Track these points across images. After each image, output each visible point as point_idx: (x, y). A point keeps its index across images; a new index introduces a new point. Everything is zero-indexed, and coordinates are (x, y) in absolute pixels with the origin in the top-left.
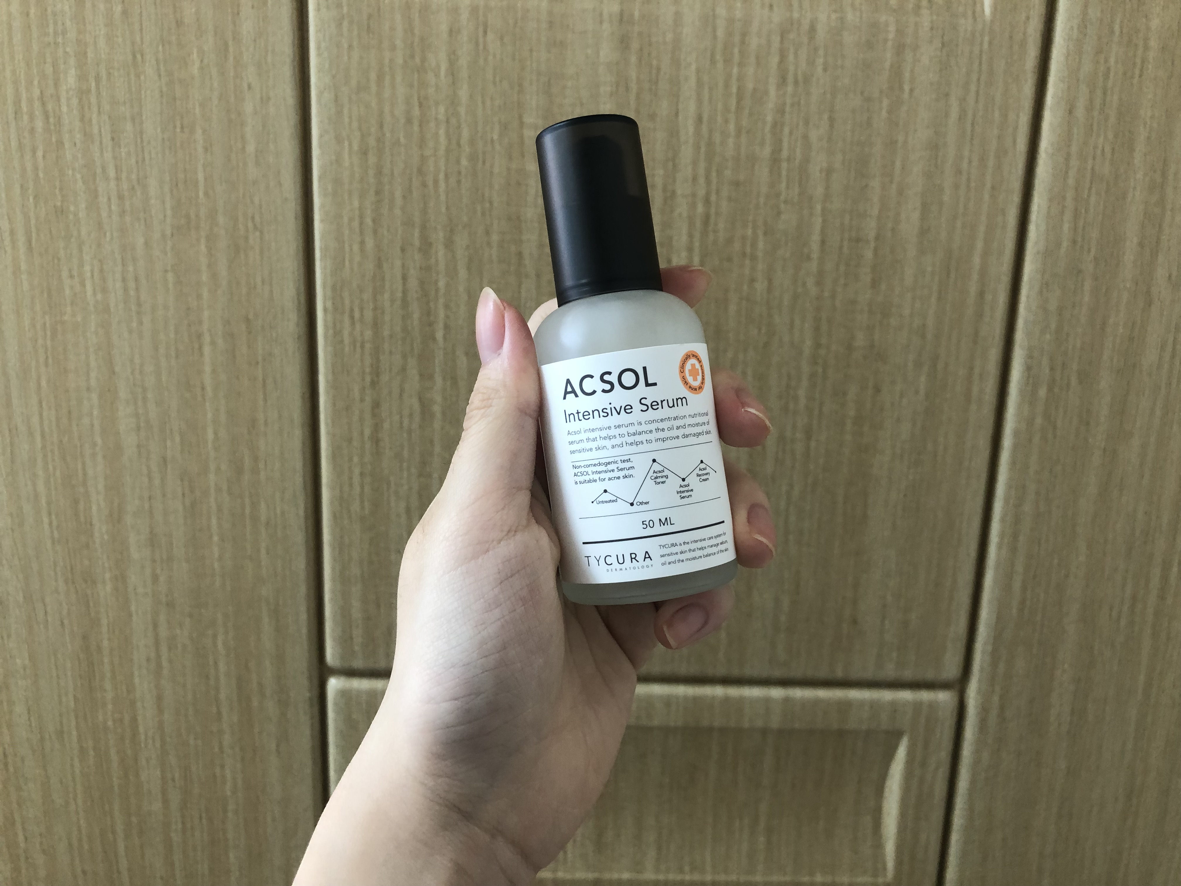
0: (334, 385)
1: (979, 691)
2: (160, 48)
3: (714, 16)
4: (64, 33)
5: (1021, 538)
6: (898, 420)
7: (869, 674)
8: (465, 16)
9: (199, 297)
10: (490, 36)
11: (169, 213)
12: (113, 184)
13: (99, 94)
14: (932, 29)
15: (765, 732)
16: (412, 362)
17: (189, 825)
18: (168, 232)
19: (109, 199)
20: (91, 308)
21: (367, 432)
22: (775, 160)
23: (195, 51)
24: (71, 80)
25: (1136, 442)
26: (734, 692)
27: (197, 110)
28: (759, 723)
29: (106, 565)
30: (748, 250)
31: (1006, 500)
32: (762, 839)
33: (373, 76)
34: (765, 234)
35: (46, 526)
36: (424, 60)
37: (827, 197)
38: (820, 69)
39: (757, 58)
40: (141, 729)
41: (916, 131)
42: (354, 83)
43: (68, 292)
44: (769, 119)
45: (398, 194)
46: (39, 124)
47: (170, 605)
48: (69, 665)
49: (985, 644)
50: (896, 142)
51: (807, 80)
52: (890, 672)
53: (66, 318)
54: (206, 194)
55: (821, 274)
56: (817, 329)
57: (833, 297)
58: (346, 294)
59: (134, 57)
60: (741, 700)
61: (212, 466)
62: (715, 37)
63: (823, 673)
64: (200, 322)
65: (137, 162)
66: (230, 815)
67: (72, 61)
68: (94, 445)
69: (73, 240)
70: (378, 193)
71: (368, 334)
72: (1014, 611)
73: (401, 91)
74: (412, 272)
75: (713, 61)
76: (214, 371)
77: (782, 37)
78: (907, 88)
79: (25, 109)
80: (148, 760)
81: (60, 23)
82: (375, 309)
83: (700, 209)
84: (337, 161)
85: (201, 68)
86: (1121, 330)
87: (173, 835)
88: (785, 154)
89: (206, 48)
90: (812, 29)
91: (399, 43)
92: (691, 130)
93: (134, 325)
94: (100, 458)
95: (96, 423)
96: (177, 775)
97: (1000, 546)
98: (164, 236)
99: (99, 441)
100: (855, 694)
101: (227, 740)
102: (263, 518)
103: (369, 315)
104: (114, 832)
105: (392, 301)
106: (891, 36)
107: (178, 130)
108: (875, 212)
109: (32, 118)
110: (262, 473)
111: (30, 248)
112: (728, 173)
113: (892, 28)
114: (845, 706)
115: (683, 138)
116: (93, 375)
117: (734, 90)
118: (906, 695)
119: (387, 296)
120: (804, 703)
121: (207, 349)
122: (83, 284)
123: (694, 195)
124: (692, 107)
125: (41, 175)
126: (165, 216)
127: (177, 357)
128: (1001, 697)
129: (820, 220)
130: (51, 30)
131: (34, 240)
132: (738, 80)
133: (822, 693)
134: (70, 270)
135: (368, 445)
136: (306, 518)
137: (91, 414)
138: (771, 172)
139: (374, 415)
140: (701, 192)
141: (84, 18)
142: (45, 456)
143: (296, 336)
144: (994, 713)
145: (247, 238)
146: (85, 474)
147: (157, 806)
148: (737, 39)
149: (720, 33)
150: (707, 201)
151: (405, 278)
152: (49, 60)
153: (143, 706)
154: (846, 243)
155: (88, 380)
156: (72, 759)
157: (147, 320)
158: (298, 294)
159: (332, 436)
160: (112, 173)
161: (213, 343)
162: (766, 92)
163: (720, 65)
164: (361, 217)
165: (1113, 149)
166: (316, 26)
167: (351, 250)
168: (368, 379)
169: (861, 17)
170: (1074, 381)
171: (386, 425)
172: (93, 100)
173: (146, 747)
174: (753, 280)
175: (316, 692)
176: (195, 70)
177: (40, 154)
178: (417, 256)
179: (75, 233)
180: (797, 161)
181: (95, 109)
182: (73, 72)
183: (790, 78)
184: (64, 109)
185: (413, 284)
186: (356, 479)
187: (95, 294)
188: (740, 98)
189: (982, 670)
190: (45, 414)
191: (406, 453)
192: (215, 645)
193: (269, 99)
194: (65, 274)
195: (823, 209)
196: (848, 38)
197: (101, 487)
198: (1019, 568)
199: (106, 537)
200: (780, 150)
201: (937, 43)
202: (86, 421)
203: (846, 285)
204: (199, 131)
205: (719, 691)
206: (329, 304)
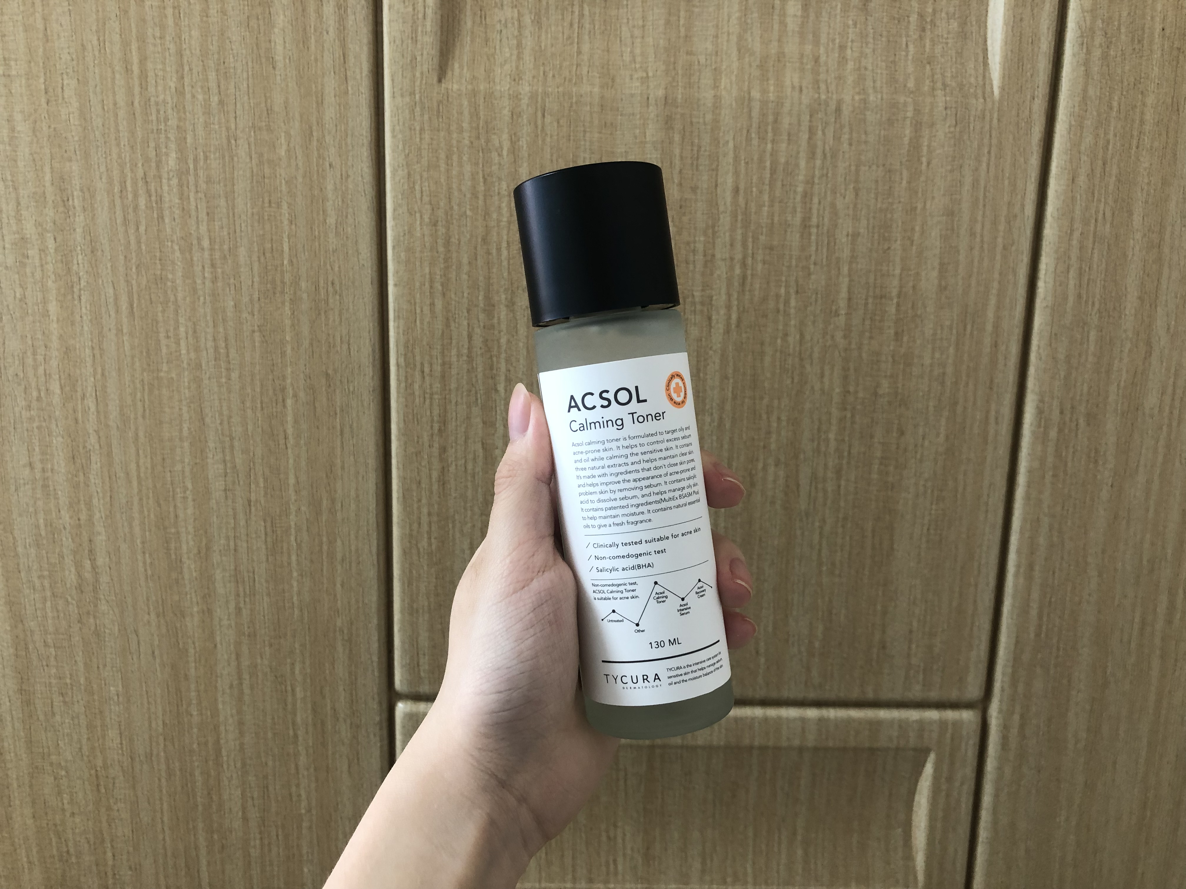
0: (405, 433)
1: (1000, 711)
2: (252, 133)
3: (750, 100)
4: (166, 120)
5: (1037, 568)
6: (921, 461)
7: (897, 695)
8: (525, 101)
9: (283, 354)
10: (548, 119)
11: (256, 279)
12: (206, 254)
13: (196, 175)
14: (946, 108)
15: (801, 750)
16: (476, 411)
17: (266, 842)
18: (256, 296)
19: (203, 267)
20: (185, 365)
21: (435, 475)
22: (805, 225)
23: (283, 134)
24: (172, 161)
25: (1141, 478)
26: (772, 712)
27: (284, 188)
28: (796, 742)
29: (194, 600)
30: (781, 307)
31: (1022, 532)
32: (800, 852)
33: (443, 156)
34: (797, 292)
35: (141, 564)
36: (488, 141)
37: (853, 258)
38: (846, 146)
39: (789, 135)
40: (224, 753)
41: (933, 198)
42: (425, 161)
43: (164, 350)
44: (800, 189)
45: (465, 260)
46: (142, 202)
47: (253, 636)
48: (159, 691)
49: (1005, 666)
50: (916, 208)
51: (834, 156)
52: (916, 692)
53: (162, 374)
54: (291, 262)
55: (848, 329)
56: (845, 378)
57: (860, 348)
58: (417, 351)
59: (229, 142)
60: (779, 720)
61: (293, 508)
62: (750, 117)
63: (855, 694)
64: (284, 378)
65: (229, 234)
66: (304, 831)
67: (173, 146)
68: (185, 489)
69: (170, 304)
70: (446, 260)
71: (437, 386)
72: (1032, 636)
73: (468, 168)
74: (478, 331)
75: (749, 139)
76: (296, 422)
77: (811, 116)
78: (924, 160)
79: (129, 189)
80: (230, 779)
81: (162, 112)
82: (444, 364)
83: (738, 271)
84: (409, 232)
85: (288, 151)
86: (1124, 376)
87: (252, 851)
88: (814, 221)
89: (292, 133)
90: (838, 110)
91: (465, 125)
92: (729, 200)
93: (224, 380)
94: (190, 503)
95: (187, 469)
96: (256, 795)
97: (1016, 575)
98: (251, 301)
99: (190, 486)
100: (883, 714)
101: (303, 760)
102: (339, 556)
103: (438, 368)
104: (196, 848)
105: (459, 355)
106: (910, 114)
107: (267, 205)
108: (898, 272)
109: (136, 196)
110: (339, 514)
111: (132, 313)
112: (762, 238)
113: (910, 108)
114: (875, 725)
115: (722, 208)
116: (185, 426)
117: (768, 164)
118: (933, 715)
119: (454, 352)
120: (838, 723)
121: (289, 402)
122: (178, 344)
123: (732, 259)
124: (730, 180)
125: (143, 247)
126: (253, 282)
127: (262, 409)
128: (1022, 716)
129: (846, 280)
130: (154, 117)
131: (135, 305)
132: (771, 155)
133: (855, 713)
134: (167, 332)
135: (435, 487)
136: (378, 555)
137: (183, 462)
138: (802, 236)
139: (441, 459)
140: (739, 256)
141: (184, 107)
142: (141, 499)
143: (371, 389)
144: (1014, 731)
145: (327, 302)
146: (176, 516)
147: (237, 824)
148: (771, 118)
149: (755, 113)
150: (744, 265)
151: (470, 337)
152: (152, 144)
153: (226, 730)
154: (870, 300)
155: (181, 430)
156: (159, 780)
157: (235, 375)
158: (374, 351)
159: (403, 479)
160: (206, 243)
161: (295, 396)
162: (797, 165)
163: (755, 142)
164: (432, 281)
165: (1113, 214)
166: (392, 111)
167: (422, 311)
168: (436, 426)
169: (882, 99)
170: (1082, 421)
171: (452, 469)
172: (191, 179)
173: (228, 768)
174: (786, 335)
175: (385, 715)
176: (282, 152)
177: (142, 229)
178: (482, 316)
179: (172, 298)
180: (825, 228)
181: (192, 188)
182: (173, 155)
183: (819, 152)
184: (165, 188)
185: (478, 341)
186: (425, 519)
187: (188, 353)
188: (773, 171)
189: (1003, 690)
190: (142, 461)
191: (469, 493)
192: (293, 673)
193: (348, 176)
194: (162, 335)
195: (850, 270)
196: (871, 117)
197: (191, 529)
198: (1035, 595)
199: (194, 574)
200: (810, 218)
201: (951, 121)
202: (178, 467)
203: (871, 338)
204: (285, 206)
205: (758, 712)
206: (402, 360)
